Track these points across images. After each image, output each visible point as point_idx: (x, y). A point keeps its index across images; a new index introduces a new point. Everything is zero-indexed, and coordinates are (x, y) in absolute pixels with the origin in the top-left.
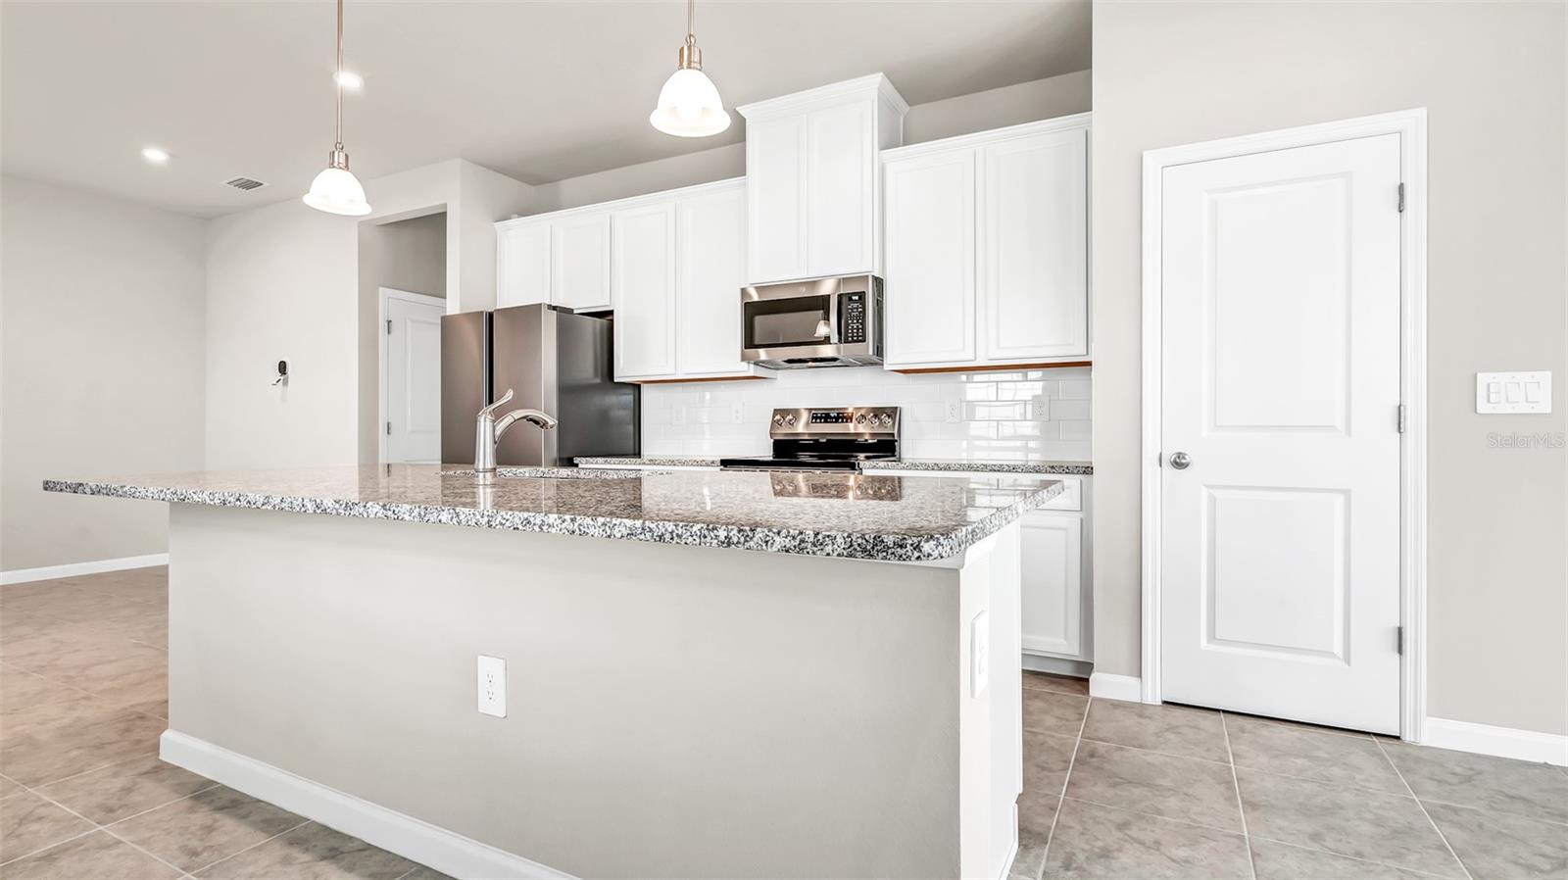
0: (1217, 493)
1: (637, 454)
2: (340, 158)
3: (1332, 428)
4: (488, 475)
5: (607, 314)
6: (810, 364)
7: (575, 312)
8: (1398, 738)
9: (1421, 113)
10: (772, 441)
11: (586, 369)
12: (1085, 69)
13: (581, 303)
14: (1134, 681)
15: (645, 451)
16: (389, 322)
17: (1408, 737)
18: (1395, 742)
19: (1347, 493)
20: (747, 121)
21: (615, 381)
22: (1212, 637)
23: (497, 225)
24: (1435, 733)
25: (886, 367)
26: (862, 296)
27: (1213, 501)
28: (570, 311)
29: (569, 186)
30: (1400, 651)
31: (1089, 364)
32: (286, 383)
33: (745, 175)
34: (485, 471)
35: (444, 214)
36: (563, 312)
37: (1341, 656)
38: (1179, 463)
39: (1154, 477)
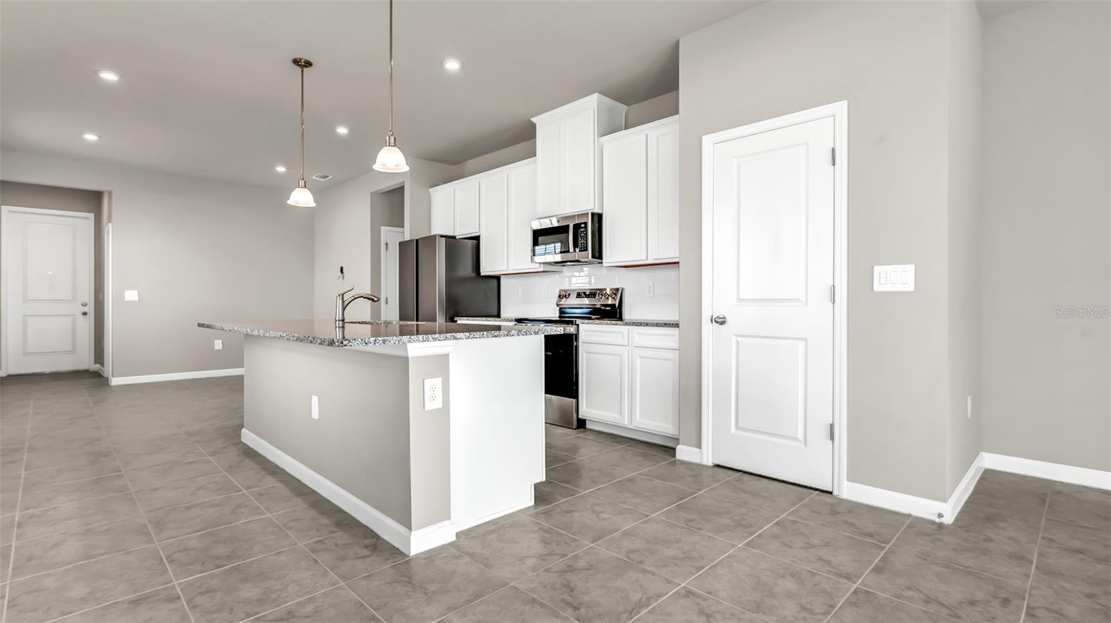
0: (739, 339)
1: (498, 316)
2: (302, 183)
3: (797, 300)
4: (340, 322)
5: (477, 238)
6: (568, 263)
7: (457, 237)
8: (831, 493)
9: (844, 104)
10: (558, 308)
11: (466, 270)
12: (675, 90)
13: (460, 232)
14: (697, 450)
15: (503, 315)
16: (387, 244)
17: (835, 493)
18: (829, 495)
19: (805, 340)
20: (537, 126)
21: (482, 274)
22: (737, 427)
23: (430, 190)
24: (850, 491)
25: (604, 265)
26: (586, 224)
27: (738, 343)
28: (454, 237)
29: (470, 164)
30: (832, 438)
31: (678, 263)
32: (343, 278)
33: (535, 156)
34: (339, 321)
35: (403, 187)
36: (450, 239)
37: (802, 440)
38: (722, 321)
39: (708, 329)
